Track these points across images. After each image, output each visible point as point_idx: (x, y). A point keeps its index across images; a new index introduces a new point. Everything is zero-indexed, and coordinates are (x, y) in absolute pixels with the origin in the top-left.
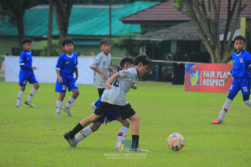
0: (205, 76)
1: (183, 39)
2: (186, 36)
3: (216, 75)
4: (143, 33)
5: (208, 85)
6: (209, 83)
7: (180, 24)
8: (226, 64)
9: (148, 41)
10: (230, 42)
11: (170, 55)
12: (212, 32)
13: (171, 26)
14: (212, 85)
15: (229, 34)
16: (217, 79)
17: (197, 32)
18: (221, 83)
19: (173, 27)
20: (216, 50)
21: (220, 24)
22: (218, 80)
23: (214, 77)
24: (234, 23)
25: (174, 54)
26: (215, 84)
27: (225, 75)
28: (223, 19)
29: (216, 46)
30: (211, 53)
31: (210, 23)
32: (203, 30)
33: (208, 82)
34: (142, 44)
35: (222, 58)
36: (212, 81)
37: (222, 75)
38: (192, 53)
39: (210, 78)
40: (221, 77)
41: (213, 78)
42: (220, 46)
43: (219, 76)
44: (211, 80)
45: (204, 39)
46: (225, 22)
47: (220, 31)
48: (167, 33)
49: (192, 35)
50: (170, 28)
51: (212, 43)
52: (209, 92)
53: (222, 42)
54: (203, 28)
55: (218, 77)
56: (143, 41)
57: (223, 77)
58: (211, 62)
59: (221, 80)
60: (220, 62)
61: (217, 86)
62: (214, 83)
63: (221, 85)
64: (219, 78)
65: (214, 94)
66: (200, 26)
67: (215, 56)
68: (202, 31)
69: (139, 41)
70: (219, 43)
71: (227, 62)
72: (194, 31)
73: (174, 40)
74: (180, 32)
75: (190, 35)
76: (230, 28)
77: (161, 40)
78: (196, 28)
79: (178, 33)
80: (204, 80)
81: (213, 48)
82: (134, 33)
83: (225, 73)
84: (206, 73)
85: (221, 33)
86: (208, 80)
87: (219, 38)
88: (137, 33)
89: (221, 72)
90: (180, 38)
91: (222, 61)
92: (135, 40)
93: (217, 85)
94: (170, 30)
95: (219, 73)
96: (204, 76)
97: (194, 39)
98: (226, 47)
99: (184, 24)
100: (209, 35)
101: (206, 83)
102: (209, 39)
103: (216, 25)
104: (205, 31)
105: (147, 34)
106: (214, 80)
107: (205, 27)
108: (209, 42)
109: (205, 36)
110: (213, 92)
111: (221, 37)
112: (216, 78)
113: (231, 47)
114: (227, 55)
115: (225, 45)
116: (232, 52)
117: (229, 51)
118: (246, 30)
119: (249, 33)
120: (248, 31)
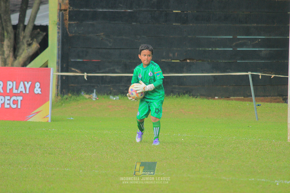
3: (5, 87)
8: (25, 68)
10: (31, 27)
16: (8, 95)
18: (15, 102)
20: (5, 43)
23: (2, 91)
26: (3, 105)
27: (21, 88)
29: (6, 34)
35: (15, 56)
37: (17, 88)
40: (15, 91)
42: (12, 35)
43: (11, 90)
53: (15, 27)
55: (8, 91)
57: (19, 92)
59: (14, 98)
60: (12, 65)
63: (14, 106)
64: (11, 94)
70: (10, 28)
71: (25, 65)
83: (21, 84)
87: (10, 20)
89: (15, 83)
91: (16, 63)
95: (10, 84)
98: (24, 37)
106: (1, 97)
111: (15, 19)
112: (4, 94)
113: (33, 36)
114: (25, 52)
115: (22, 34)
116: (35, 46)
117: (30, 45)
118: (59, 4)
119: (65, 10)
120: (63, 7)
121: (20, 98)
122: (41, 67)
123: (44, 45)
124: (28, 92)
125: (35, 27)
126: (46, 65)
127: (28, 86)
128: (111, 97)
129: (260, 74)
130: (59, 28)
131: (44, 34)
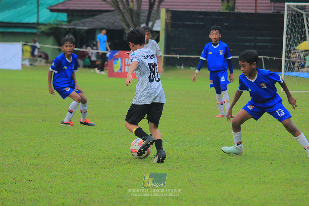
2: (111, 25)
4: (69, 21)
7: (105, 14)
9: (74, 29)
11: (95, 43)
12: (134, 21)
13: (96, 15)
15: (150, 24)
17: (121, 21)
19: (98, 16)
21: (142, 14)
24: (154, 14)
28: (145, 10)
31: (133, 13)
34: (68, 31)
38: (116, 41)
45: (126, 28)
46: (147, 13)
47: (141, 21)
48: (92, 22)
49: (116, 24)
50: (95, 17)
54: (126, 18)
56: (70, 29)
66: (123, 16)
68: (125, 20)
69: (65, 29)
72: (118, 20)
73: (99, 29)
74: (104, 21)
75: (113, 24)
76: (151, 18)
77: (86, 28)
78: (120, 17)
79: (102, 22)
80: (127, 67)
82: (61, 21)
84: (128, 60)
85: (143, 23)
88: (64, 21)
92: (62, 28)
94: (95, 19)
97: (117, 28)
99: (109, 13)
100: (131, 25)
103: (138, 15)
104: (128, 20)
105: (73, 23)
107: (128, 17)
109: (128, 26)
118: (166, 20)
119: (169, 23)
120: (168, 21)
123: (158, 40)
128: (191, 68)
129: (268, 58)
130: (165, 32)
131: (158, 35)
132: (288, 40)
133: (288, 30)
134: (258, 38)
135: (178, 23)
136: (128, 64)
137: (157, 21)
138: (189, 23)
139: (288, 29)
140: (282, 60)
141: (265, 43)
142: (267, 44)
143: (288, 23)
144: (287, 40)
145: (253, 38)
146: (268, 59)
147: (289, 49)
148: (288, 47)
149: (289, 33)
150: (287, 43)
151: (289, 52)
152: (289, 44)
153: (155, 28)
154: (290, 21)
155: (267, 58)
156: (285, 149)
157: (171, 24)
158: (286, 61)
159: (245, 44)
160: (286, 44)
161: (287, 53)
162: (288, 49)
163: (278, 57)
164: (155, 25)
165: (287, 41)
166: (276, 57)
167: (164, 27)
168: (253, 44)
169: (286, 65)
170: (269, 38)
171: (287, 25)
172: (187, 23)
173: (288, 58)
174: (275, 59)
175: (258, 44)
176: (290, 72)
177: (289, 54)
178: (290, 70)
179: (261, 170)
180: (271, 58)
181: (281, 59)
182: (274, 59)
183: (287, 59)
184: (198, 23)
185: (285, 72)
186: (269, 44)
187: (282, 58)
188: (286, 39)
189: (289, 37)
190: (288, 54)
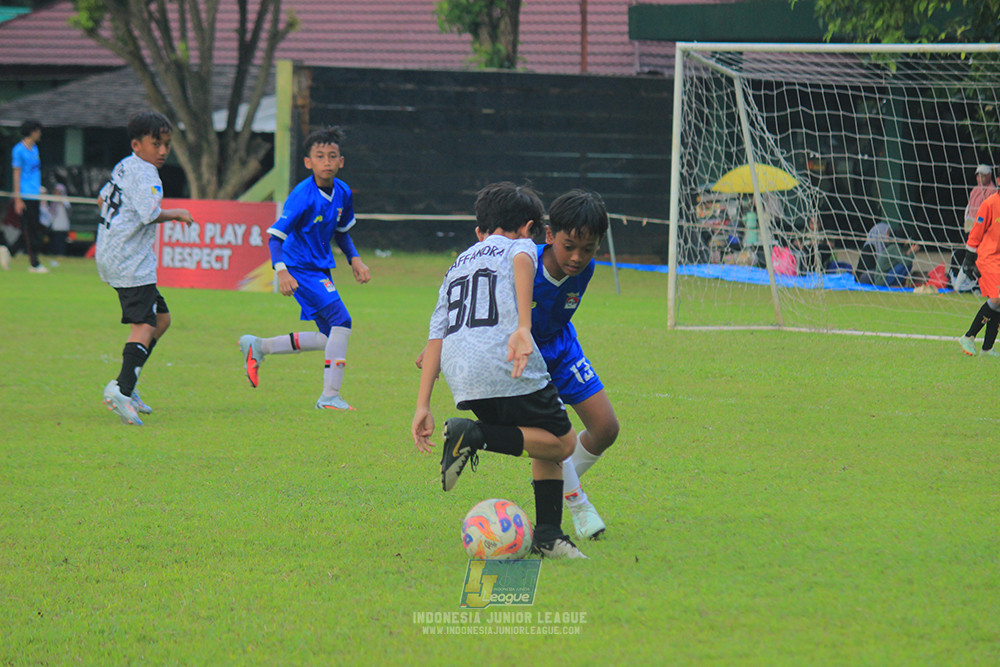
0: (170, 237)
1: (103, 124)
2: (112, 114)
3: (201, 235)
5: (178, 264)
6: (183, 260)
7: (94, 79)
8: (234, 202)
10: (246, 136)
11: (63, 173)
12: (191, 101)
13: (65, 82)
14: (190, 265)
15: (243, 110)
16: (207, 246)
17: (146, 103)
18: (219, 259)
19: (72, 87)
20: (205, 160)
21: (215, 79)
22: (206, 251)
23: (198, 241)
24: (256, 77)
25: (76, 171)
26: (199, 263)
27: (229, 237)
28: (225, 65)
29: (205, 146)
30: (188, 167)
31: (187, 74)
32: (163, 97)
33: (178, 257)
35: (221, 183)
36: (190, 255)
37: (222, 235)
39: (184, 245)
40: (218, 241)
41: (192, 245)
42: (215, 148)
43: (212, 239)
44: (188, 250)
46: (231, 74)
47: (214, 101)
50: (63, 89)
51: (191, 137)
52: (182, 286)
53: (221, 135)
54: (164, 90)
55: (207, 240)
57: (225, 242)
58: (188, 196)
59: (217, 252)
60: (215, 197)
61: (205, 270)
62: (196, 258)
63: (217, 266)
64: (213, 245)
65: (196, 292)
66: (154, 84)
67: (199, 177)
68: (161, 100)
70: (213, 137)
71: (236, 196)
72: (136, 99)
73: (73, 127)
74: (93, 102)
75: (122, 110)
76: (246, 93)
78: (143, 89)
79: (87, 106)
80: (167, 250)
81: (195, 154)
83: (229, 229)
84: (172, 229)
85: (218, 108)
86: (178, 250)
87: (210, 123)
89: (219, 227)
90: (92, 120)
91: (222, 193)
93: (205, 265)
94: (61, 94)
95: (211, 229)
96: (166, 239)
98: (236, 151)
99: (107, 76)
100: (181, 113)
101: (173, 260)
102: (182, 126)
103: (203, 81)
104: (169, 99)
106: (196, 251)
107: (169, 87)
108: (183, 133)
110: (192, 287)
111: (220, 121)
112: (201, 245)
113: (250, 150)
114: (236, 176)
115: (232, 145)
116: (253, 165)
117: (244, 163)
118: (294, 98)
119: (303, 107)
120: (300, 102)
121: (227, 253)
122: (263, 201)
123: (268, 164)
124: (240, 242)
125: (254, 135)
126: (270, 198)
127: (241, 230)
128: (378, 252)
129: (624, 218)
130: (292, 137)
131: (267, 146)
132: (688, 161)
133: (685, 130)
134: (590, 155)
135: (331, 106)
136: (174, 240)
137: (266, 102)
138: (370, 107)
139: (687, 128)
140: (668, 226)
141: (615, 172)
142: (619, 176)
143: (686, 107)
144: (685, 161)
145: (577, 155)
146: (625, 222)
147: (691, 189)
148: (686, 185)
149: (690, 140)
150: (684, 171)
151: (690, 200)
152: (691, 175)
153: (259, 126)
154: (694, 100)
155: (620, 221)
156: (682, 512)
157: (312, 111)
158: (680, 228)
159: (549, 174)
160: (681, 174)
161: (683, 204)
162: (686, 190)
163: (657, 218)
164: (260, 114)
165: (683, 167)
166: (649, 217)
167: (287, 120)
168: (575, 175)
169: (682, 241)
170: (629, 156)
171: (684, 116)
172: (361, 107)
173: (688, 220)
174: (647, 223)
175: (591, 175)
176: (695, 263)
177: (692, 207)
178: (696, 257)
179: (605, 581)
180: (634, 219)
181: (666, 222)
182: (645, 221)
183: (684, 223)
184: (399, 108)
185: (680, 263)
186: (628, 176)
187: (668, 218)
188: (681, 158)
189: (689, 154)
190: (689, 208)
